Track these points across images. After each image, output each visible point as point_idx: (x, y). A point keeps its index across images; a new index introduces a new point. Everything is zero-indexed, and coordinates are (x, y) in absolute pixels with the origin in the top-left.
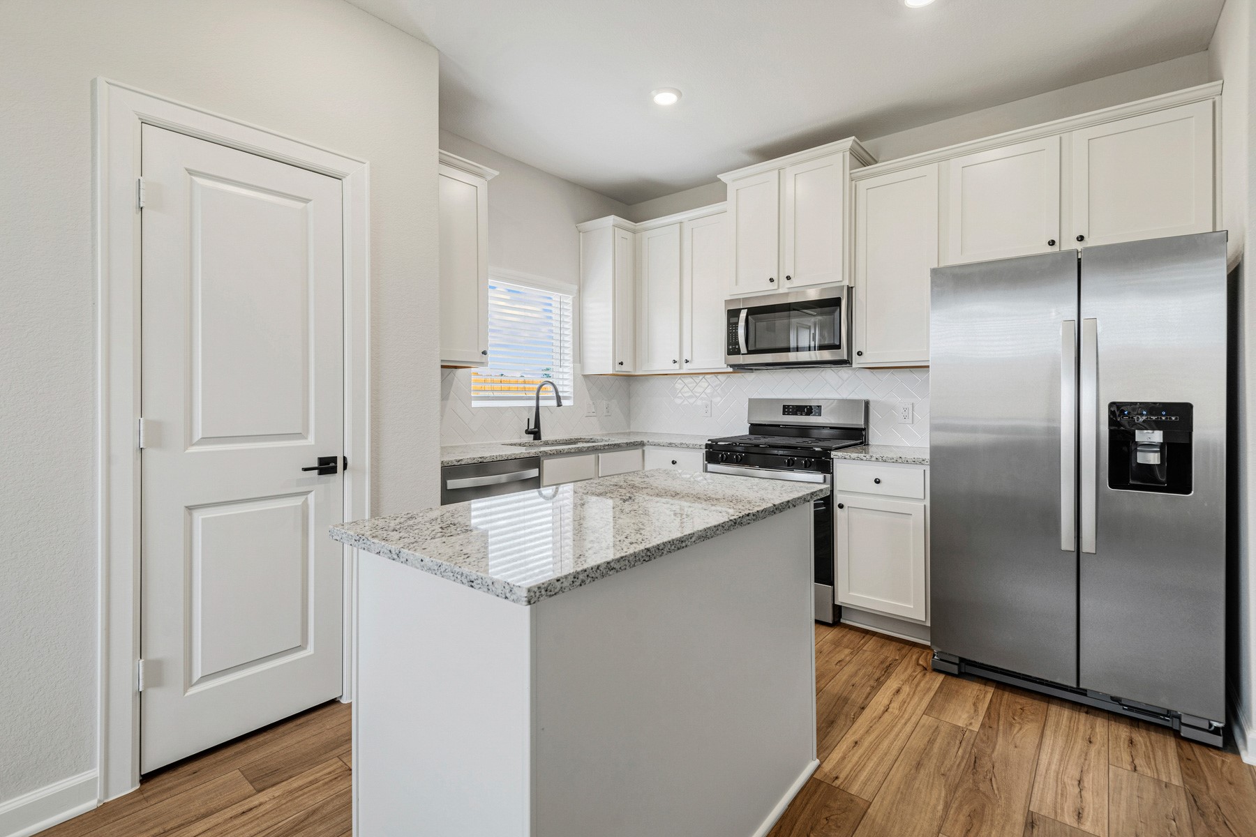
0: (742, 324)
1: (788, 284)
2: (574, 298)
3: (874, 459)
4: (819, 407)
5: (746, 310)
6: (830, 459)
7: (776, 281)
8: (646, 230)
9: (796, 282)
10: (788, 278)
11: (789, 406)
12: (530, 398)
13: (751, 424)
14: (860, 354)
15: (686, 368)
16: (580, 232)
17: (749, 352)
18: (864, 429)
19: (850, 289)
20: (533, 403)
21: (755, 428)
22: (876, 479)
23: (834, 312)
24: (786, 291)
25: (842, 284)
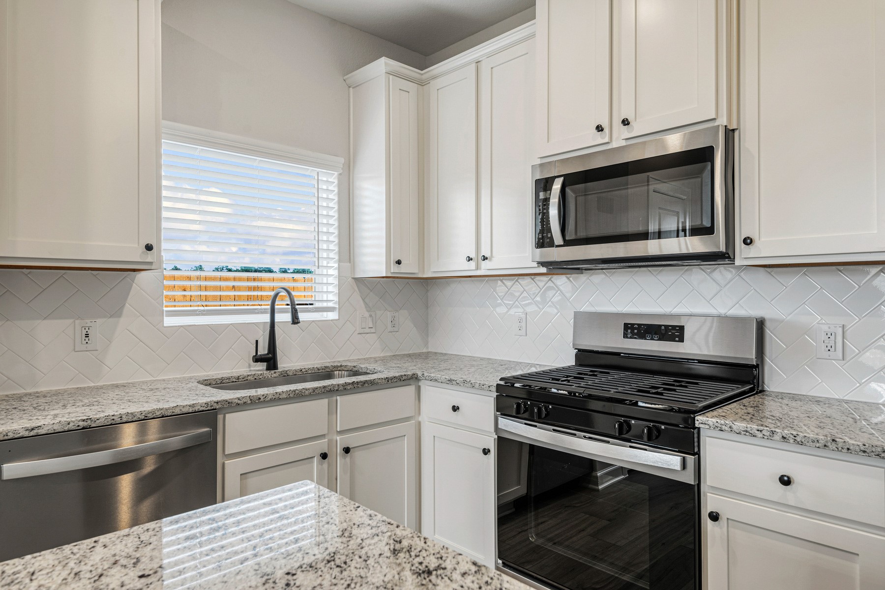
0: (554, 201)
1: (626, 132)
2: (340, 174)
3: (777, 437)
4: (682, 328)
5: (562, 178)
6: (695, 428)
7: (607, 130)
8: (434, 78)
9: (638, 128)
10: (625, 122)
11: (633, 325)
12: (263, 312)
13: (579, 350)
14: (748, 241)
15: (486, 268)
16: (349, 87)
17: (567, 243)
18: (757, 366)
19: (730, 134)
20: (267, 318)
21: (584, 356)
22: (782, 476)
23: (701, 171)
24: (624, 143)
25: (716, 124)
